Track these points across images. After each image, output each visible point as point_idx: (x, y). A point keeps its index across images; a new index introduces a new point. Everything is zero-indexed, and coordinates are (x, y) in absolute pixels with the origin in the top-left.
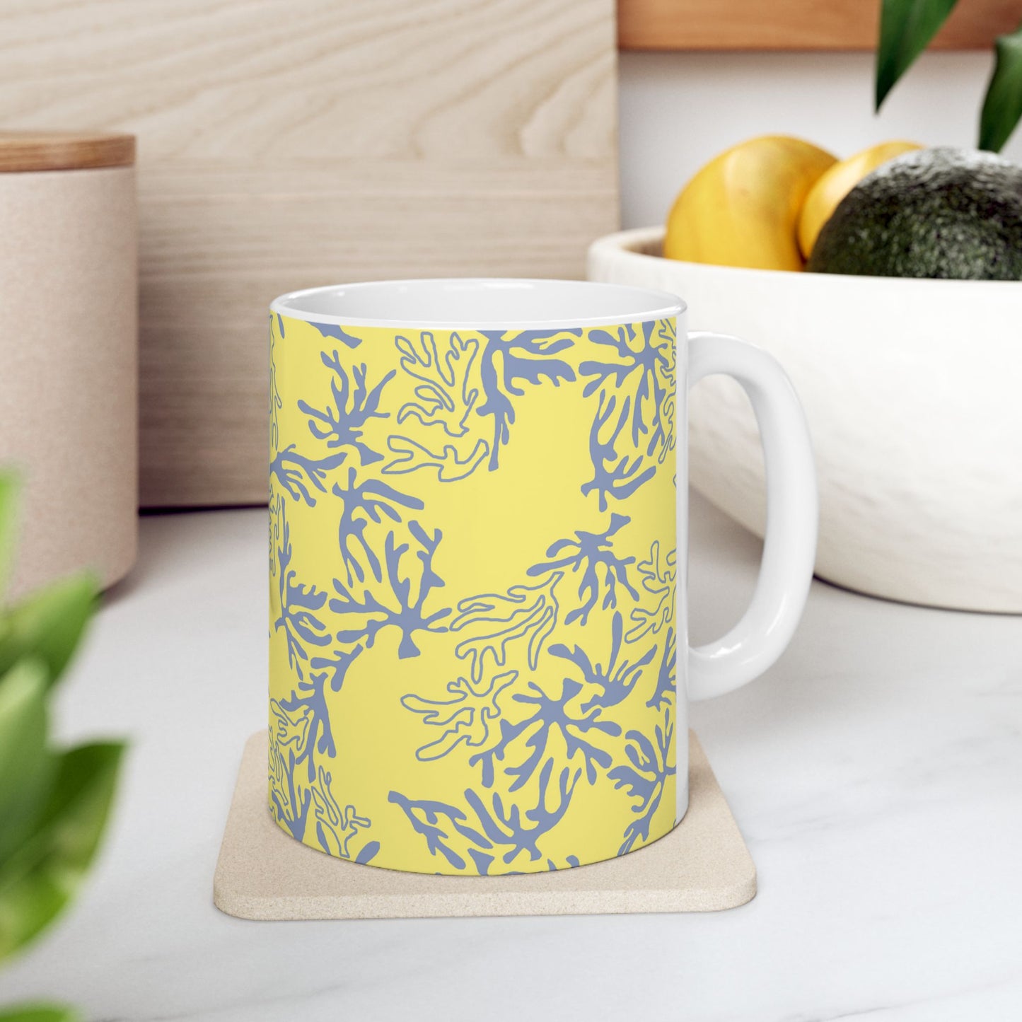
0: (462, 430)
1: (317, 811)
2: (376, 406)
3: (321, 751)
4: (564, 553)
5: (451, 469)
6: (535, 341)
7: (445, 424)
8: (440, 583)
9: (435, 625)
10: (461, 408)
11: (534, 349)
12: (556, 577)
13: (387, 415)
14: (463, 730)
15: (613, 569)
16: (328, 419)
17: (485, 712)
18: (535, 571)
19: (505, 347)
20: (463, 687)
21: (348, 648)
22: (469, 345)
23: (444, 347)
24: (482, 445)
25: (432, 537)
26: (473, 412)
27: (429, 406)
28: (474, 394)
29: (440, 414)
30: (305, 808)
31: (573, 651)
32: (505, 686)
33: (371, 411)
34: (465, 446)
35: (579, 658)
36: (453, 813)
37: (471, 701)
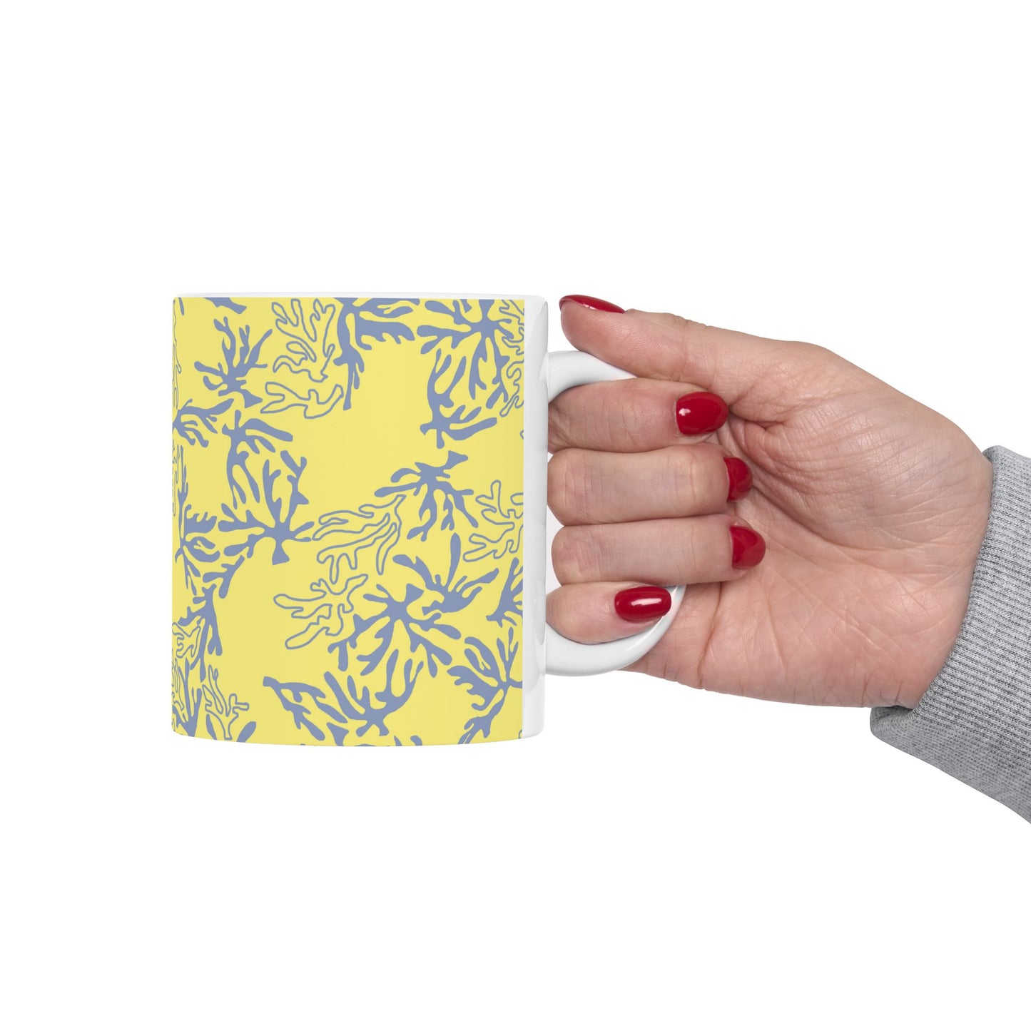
0: (321, 377)
1: (206, 705)
2: (257, 359)
3: (210, 652)
4: (406, 480)
5: (314, 409)
6: (380, 307)
7: (309, 372)
8: (305, 501)
9: (300, 536)
10: (322, 359)
11: (380, 313)
12: (399, 499)
13: (265, 366)
14: (323, 622)
15: (451, 497)
16: (218, 373)
17: (341, 607)
18: (381, 493)
19: (356, 311)
20: (323, 587)
21: (232, 560)
22: (328, 309)
23: (308, 311)
24: (338, 390)
25: (299, 464)
26: (331, 363)
27: (297, 358)
28: (331, 348)
29: (307, 364)
30: (197, 706)
31: (414, 561)
32: (357, 587)
33: (253, 363)
34: (324, 390)
35: (420, 567)
36: (315, 692)
37: (329, 598)
